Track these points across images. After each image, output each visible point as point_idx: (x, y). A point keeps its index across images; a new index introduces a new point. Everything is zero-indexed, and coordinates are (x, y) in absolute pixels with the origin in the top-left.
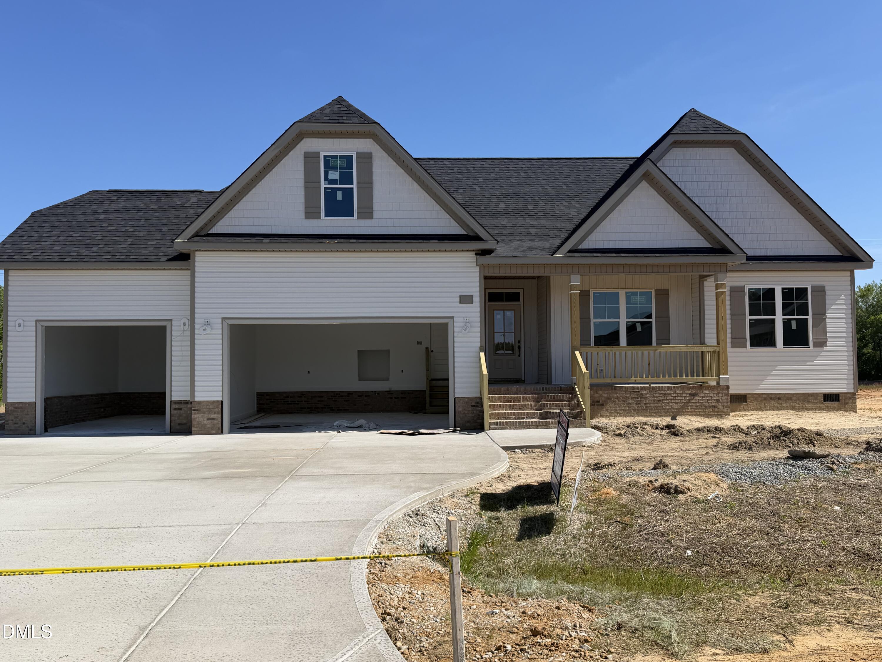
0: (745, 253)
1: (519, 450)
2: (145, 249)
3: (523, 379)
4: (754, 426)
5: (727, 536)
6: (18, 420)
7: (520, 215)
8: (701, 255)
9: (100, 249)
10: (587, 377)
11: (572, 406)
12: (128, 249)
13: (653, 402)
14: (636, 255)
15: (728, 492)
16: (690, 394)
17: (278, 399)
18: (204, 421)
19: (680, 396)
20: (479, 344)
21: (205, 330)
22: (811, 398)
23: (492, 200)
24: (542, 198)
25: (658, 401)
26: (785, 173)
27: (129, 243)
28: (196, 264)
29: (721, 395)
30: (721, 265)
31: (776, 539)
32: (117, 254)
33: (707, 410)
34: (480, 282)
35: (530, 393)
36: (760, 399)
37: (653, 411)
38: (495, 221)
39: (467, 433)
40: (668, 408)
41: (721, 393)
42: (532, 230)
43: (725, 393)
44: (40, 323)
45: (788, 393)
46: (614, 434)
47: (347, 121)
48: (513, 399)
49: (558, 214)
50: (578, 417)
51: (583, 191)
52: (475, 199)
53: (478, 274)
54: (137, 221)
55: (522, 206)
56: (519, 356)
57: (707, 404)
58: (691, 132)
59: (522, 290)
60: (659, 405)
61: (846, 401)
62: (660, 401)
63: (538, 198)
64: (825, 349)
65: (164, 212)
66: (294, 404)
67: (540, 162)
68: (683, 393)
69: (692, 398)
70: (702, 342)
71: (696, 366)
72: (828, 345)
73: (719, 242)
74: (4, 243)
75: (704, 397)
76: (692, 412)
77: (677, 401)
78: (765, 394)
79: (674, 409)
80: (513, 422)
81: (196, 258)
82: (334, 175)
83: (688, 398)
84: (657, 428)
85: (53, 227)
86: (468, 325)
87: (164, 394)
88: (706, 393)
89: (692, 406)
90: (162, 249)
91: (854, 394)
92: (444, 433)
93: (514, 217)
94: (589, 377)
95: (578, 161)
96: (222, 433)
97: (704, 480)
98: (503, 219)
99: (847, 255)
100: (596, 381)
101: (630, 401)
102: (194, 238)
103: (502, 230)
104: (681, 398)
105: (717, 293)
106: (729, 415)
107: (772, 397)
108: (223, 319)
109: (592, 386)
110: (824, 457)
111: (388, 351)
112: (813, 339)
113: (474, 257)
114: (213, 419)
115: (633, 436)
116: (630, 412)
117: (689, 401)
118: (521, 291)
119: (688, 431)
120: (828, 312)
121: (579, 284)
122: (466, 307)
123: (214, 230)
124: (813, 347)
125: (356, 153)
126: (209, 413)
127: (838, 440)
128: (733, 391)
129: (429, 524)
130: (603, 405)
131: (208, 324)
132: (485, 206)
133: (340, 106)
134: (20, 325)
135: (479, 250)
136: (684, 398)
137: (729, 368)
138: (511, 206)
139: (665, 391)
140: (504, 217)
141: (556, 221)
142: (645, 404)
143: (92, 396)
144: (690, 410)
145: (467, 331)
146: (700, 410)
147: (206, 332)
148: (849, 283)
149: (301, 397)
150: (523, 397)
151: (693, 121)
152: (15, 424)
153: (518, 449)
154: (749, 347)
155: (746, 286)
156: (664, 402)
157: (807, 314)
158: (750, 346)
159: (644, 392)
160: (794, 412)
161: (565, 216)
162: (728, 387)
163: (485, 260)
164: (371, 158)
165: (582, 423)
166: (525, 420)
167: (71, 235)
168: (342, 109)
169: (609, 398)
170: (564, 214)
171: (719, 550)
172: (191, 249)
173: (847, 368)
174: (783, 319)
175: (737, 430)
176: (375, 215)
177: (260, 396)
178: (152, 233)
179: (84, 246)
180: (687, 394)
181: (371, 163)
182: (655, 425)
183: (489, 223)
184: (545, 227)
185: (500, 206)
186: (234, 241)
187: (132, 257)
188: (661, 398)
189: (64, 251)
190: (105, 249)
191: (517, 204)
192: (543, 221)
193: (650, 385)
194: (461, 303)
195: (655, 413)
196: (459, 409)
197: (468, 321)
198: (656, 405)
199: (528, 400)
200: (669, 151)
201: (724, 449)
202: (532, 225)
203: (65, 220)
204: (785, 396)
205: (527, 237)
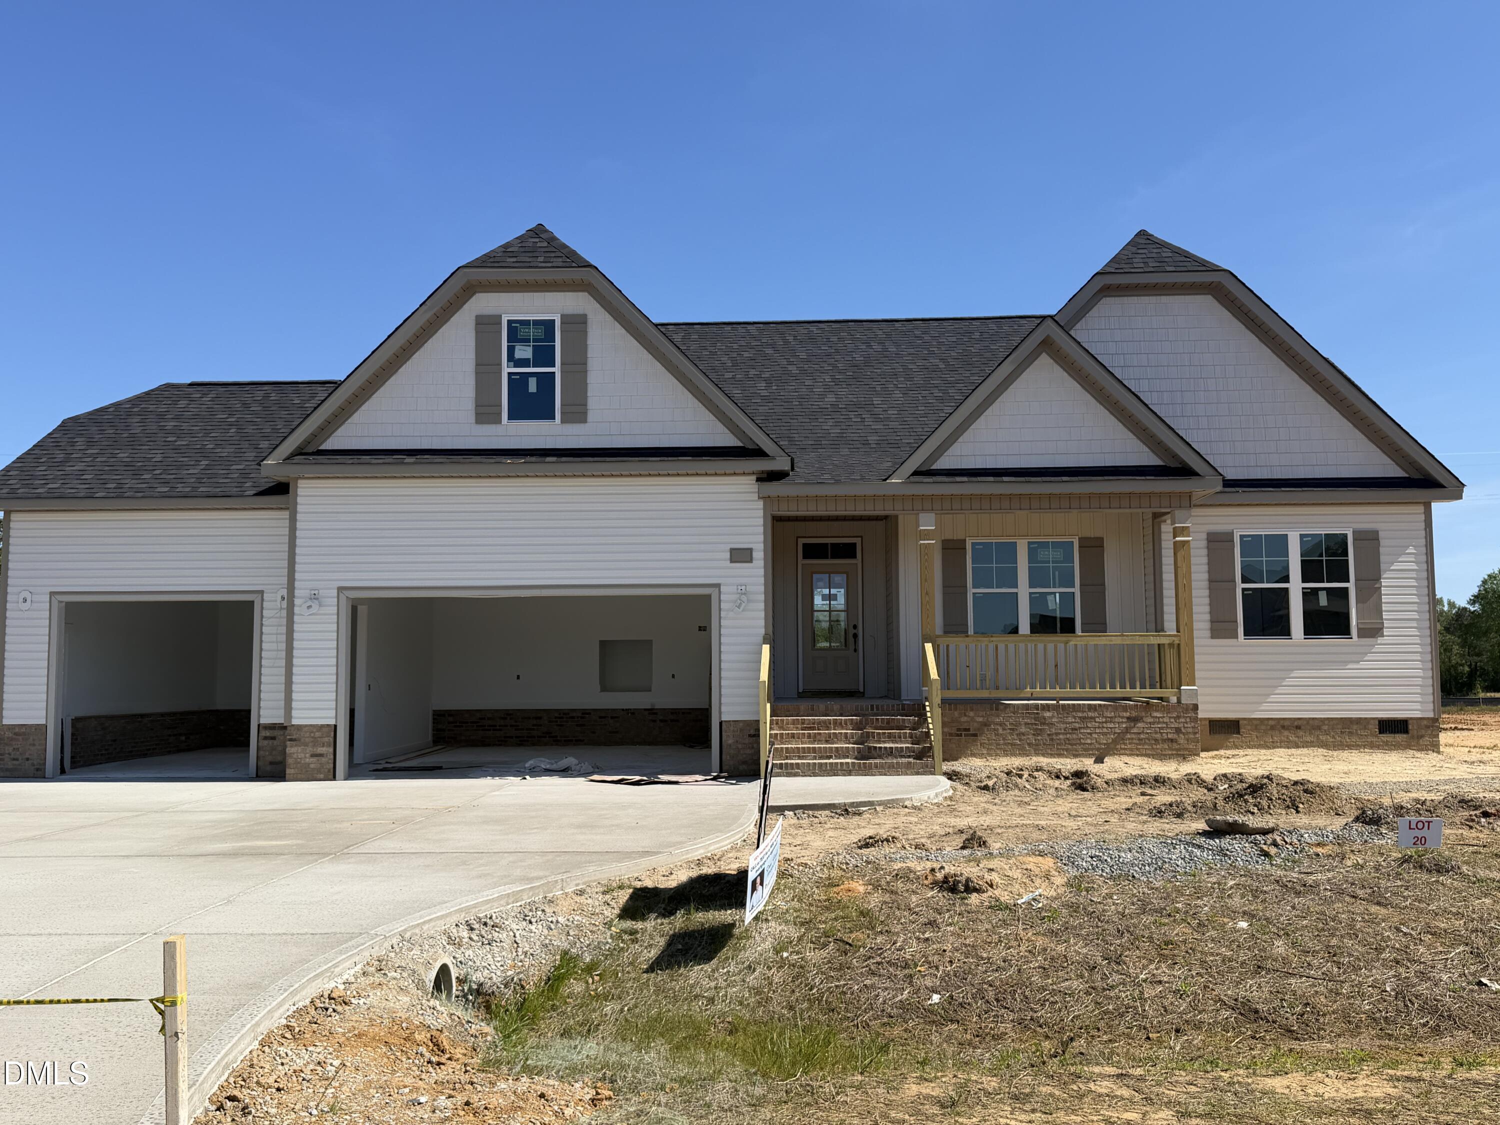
0: (1221, 475)
1: (791, 813)
2: (226, 476)
3: (862, 690)
4: (1225, 775)
5: (1019, 971)
6: (18, 753)
7: (856, 413)
8: (1143, 478)
9: (155, 477)
10: (937, 687)
11: (916, 737)
12: (198, 476)
13: (1063, 731)
14: (1027, 479)
15: (1061, 890)
16: (1128, 718)
17: (467, 723)
18: (305, 757)
19: (1111, 722)
20: (763, 631)
21: (309, 607)
22: (1355, 727)
23: (814, 390)
24: (899, 386)
25: (1072, 729)
26: (1301, 336)
27: (202, 467)
28: (299, 500)
29: (1183, 720)
30: (1180, 495)
31: (1105, 977)
32: (179, 485)
33: (1158, 747)
34: (765, 525)
35: (847, 714)
36: (1263, 727)
37: (1063, 747)
38: (813, 424)
39: (734, 782)
40: (1089, 741)
41: (1184, 717)
42: (873, 439)
43: (1190, 717)
44: (57, 597)
45: (1313, 719)
46: (979, 787)
47: (544, 265)
48: (818, 724)
49: (923, 412)
50: (924, 757)
51: (972, 372)
52: (786, 387)
53: (761, 513)
54: (224, 431)
55: (863, 399)
56: (855, 650)
57: (1158, 736)
58: (1133, 270)
59: (860, 539)
60: (1074, 736)
61: (1420, 734)
62: (1076, 729)
63: (892, 386)
64: (1380, 640)
65: (271, 416)
66: (494, 730)
67: (910, 326)
68: (1115, 717)
69: (1133, 724)
70: (1159, 628)
71: (1149, 669)
72: (1385, 634)
73: (1175, 456)
74: (8, 469)
75: (1154, 723)
76: (1131, 750)
77: (1105, 730)
78: (1272, 719)
79: (1100, 744)
80: (809, 763)
81: (299, 490)
82: (524, 352)
83: (1124, 726)
84: (1058, 777)
85: (90, 443)
86: (743, 599)
87: (249, 712)
88: (1156, 717)
89: (1132, 739)
90: (252, 476)
91: (1435, 720)
92: (697, 781)
93: (847, 417)
94: (939, 687)
95: (974, 323)
96: (334, 778)
97: (1026, 869)
98: (827, 420)
99: (1417, 476)
100: (952, 694)
101: (1023, 729)
102: (296, 457)
103: (821, 439)
104: (1112, 725)
105: (1175, 543)
106: (1198, 755)
107: (1285, 724)
108: (340, 589)
109: (944, 701)
110: (1265, 832)
111: (650, 642)
112: (1357, 624)
113: (753, 484)
114: (321, 755)
115: (1007, 791)
116: (1023, 749)
117: (1127, 730)
118: (857, 541)
119: (1106, 783)
120: (1384, 576)
121: (934, 528)
122: (741, 568)
123: (328, 445)
124: (1359, 637)
125: (559, 315)
126: (314, 746)
127: (1353, 801)
128: (1207, 712)
129: (501, 941)
130: (975, 735)
131: (315, 597)
132: (800, 400)
133: (537, 240)
134: (25, 600)
135: (763, 472)
136: (1117, 726)
137: (1197, 674)
138: (844, 399)
139: (1083, 712)
140: (829, 417)
141: (916, 422)
142: (1049, 735)
143: (162, 715)
144: (1129, 746)
145: (741, 609)
146: (1146, 747)
147: (312, 611)
148: (1423, 525)
149: (506, 718)
150: (835, 721)
151: (1140, 251)
152: (14, 759)
153: (789, 811)
154: (1243, 637)
155: (1235, 531)
156: (1082, 731)
157: (1347, 580)
158: (1245, 635)
159: (1047, 714)
160: (1325, 751)
161: (933, 415)
162: (1195, 707)
163: (775, 488)
164: (585, 323)
165: (927, 766)
166: (831, 761)
167: (114, 456)
168: (539, 245)
169: (986, 724)
170: (932, 412)
171: (991, 995)
172: (292, 476)
173: (1422, 674)
174: (1303, 588)
175: (1193, 781)
176: (591, 416)
177: (439, 716)
178: (243, 450)
179: (130, 472)
180: (1122, 717)
181: (585, 332)
182: (1055, 771)
183: (802, 428)
184: (895, 434)
185: (826, 400)
186: (359, 461)
187: (201, 490)
188: (1077, 725)
189: (98, 481)
190: (161, 477)
191: (855, 396)
192: (893, 423)
193: (1058, 702)
194: (732, 561)
195: (1067, 750)
196: (729, 741)
197: (744, 590)
198: (1068, 736)
199: (843, 727)
200: (1096, 304)
201: (1142, 814)
202: (874, 431)
203: (111, 432)
204: (1308, 723)
205: (861, 450)
